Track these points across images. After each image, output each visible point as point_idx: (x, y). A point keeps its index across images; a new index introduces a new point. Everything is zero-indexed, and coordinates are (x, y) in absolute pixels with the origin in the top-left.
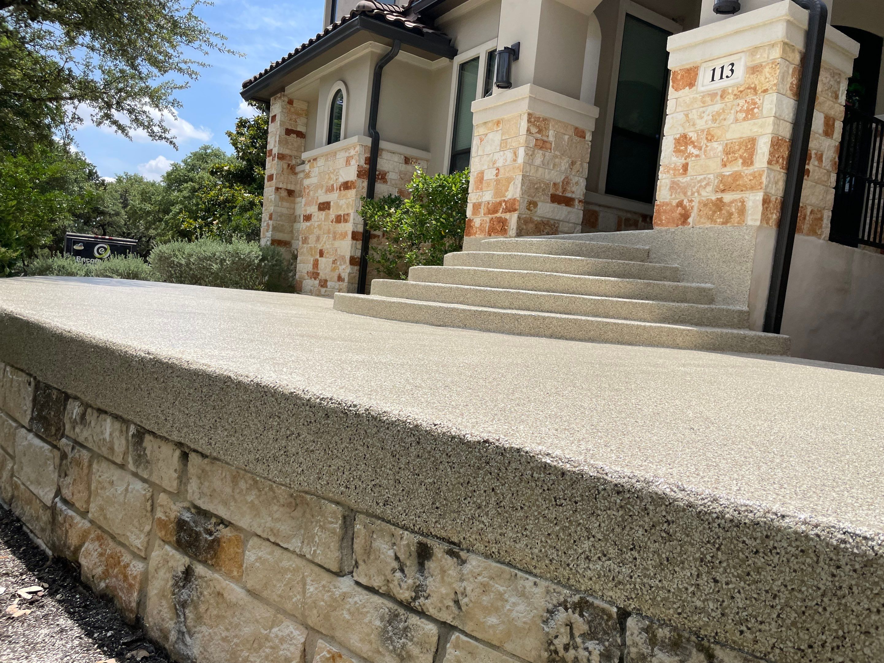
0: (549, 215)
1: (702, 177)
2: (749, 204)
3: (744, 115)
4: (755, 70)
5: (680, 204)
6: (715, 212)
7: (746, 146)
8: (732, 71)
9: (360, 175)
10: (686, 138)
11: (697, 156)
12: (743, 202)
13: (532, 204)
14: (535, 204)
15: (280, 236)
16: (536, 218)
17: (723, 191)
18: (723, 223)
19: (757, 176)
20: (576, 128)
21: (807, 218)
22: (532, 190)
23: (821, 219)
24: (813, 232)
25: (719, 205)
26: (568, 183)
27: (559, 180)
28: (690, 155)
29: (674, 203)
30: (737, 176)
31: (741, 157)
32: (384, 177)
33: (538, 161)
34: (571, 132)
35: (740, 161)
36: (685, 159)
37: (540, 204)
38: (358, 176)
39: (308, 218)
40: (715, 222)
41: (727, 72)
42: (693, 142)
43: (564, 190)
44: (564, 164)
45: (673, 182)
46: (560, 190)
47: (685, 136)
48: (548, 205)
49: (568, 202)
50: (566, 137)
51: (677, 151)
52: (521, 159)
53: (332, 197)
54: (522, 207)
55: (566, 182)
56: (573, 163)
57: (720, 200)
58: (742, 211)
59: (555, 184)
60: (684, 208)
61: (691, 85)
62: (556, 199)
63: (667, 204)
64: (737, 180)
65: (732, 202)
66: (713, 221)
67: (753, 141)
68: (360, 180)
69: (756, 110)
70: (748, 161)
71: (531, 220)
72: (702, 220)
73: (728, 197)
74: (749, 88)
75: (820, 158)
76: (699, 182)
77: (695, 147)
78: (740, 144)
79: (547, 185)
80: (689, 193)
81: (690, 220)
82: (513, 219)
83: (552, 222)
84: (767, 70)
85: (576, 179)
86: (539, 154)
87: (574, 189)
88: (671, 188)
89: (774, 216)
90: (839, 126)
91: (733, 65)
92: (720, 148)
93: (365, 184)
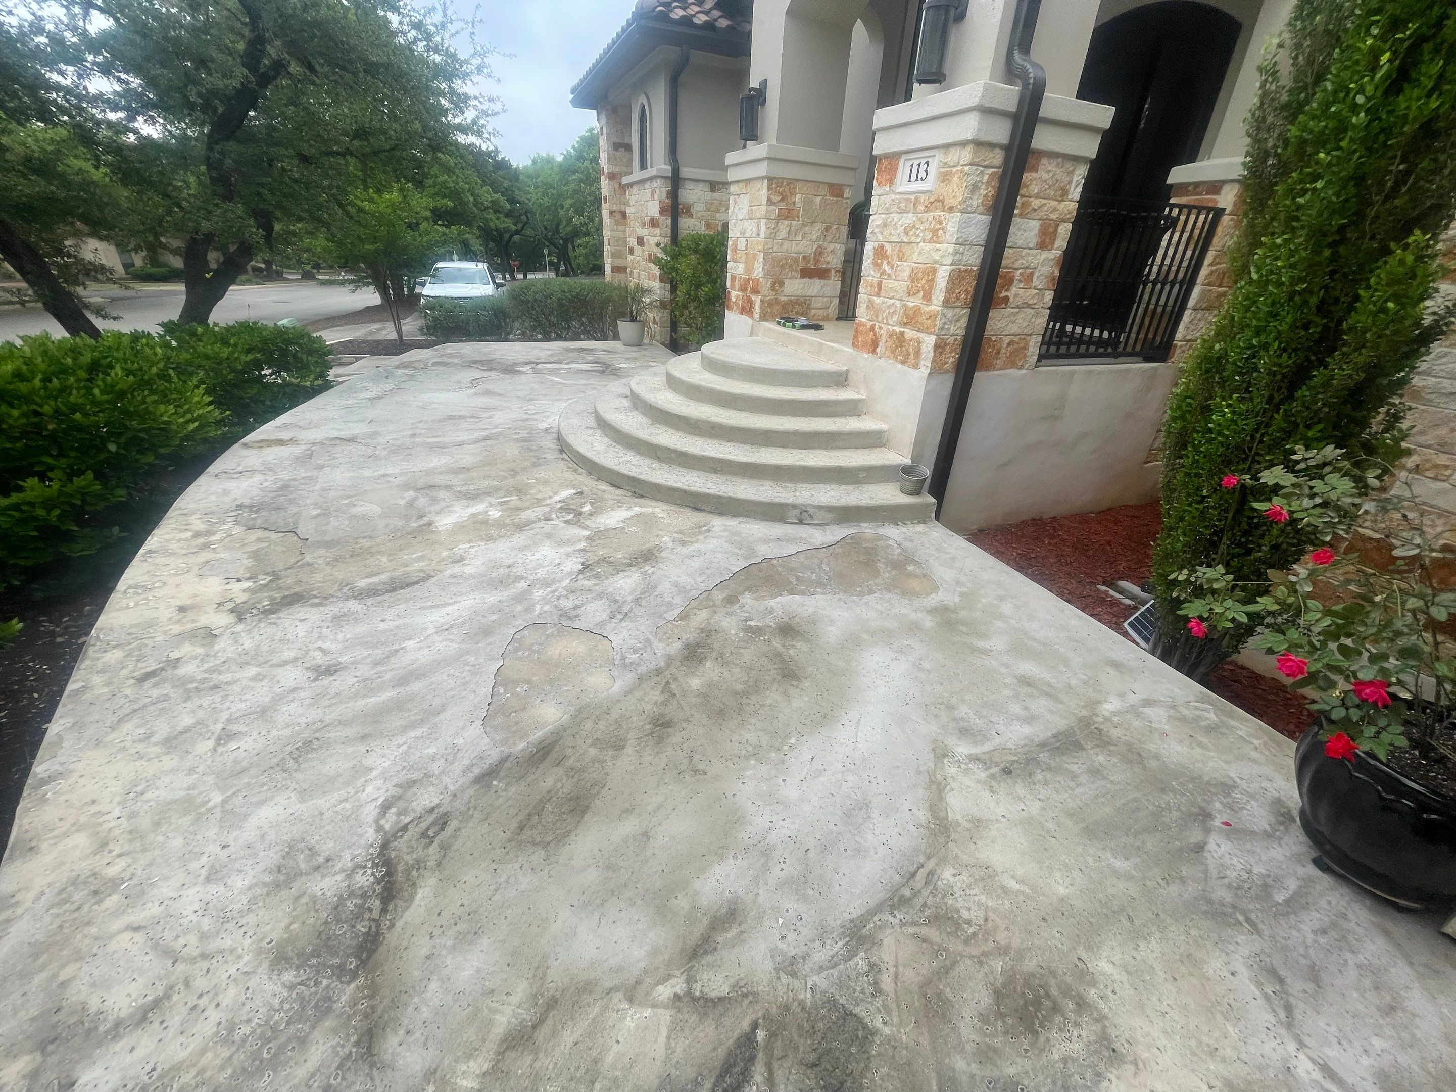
0: (798, 293)
1: (892, 301)
2: (924, 348)
3: (931, 235)
4: (945, 178)
5: (872, 328)
6: (897, 347)
7: (928, 276)
8: (926, 171)
9: (662, 212)
11: (889, 275)
12: (919, 343)
13: (777, 284)
14: (781, 284)
15: (619, 262)
16: (783, 298)
17: (905, 324)
18: (903, 363)
19: (932, 316)
20: (831, 186)
21: (1003, 351)
22: (777, 269)
23: (1025, 348)
24: (1012, 362)
25: (901, 340)
26: (821, 253)
27: (811, 249)
28: (883, 273)
29: (869, 324)
30: (917, 311)
31: (923, 288)
32: (688, 212)
33: (783, 234)
34: (824, 190)
35: (922, 294)
36: (880, 276)
37: (787, 282)
38: (661, 213)
39: (631, 251)
40: (897, 359)
41: (922, 174)
42: (887, 257)
43: (817, 261)
44: (816, 231)
45: (870, 301)
46: (812, 262)
47: (882, 248)
48: (798, 281)
49: (821, 274)
50: (818, 199)
51: (874, 263)
52: (762, 235)
53: (644, 232)
54: (765, 286)
55: (819, 253)
56: (827, 229)
57: (902, 334)
58: (918, 352)
59: (804, 257)
60: (875, 335)
61: (891, 182)
62: (807, 273)
63: (864, 325)
64: (917, 316)
65: (911, 340)
66: (896, 357)
67: (934, 271)
68: (663, 218)
69: (940, 232)
70: (927, 298)
71: (777, 302)
72: (887, 353)
73: (909, 333)
74: (939, 201)
75: (1029, 279)
76: (889, 307)
77: (888, 263)
78: (924, 272)
79: (796, 260)
80: (880, 319)
81: (878, 350)
82: (757, 300)
83: (802, 299)
84: (955, 179)
85: (831, 247)
86: (784, 226)
87: (828, 259)
88: (868, 305)
89: (952, 360)
90: (1065, 230)
91: (927, 163)
92: (907, 273)
93: (669, 221)
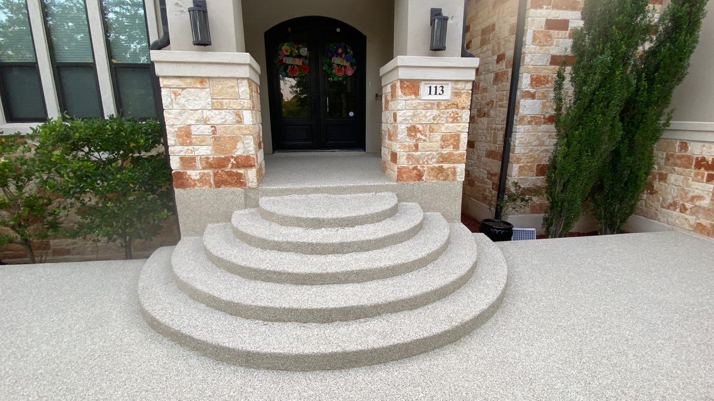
1: (429, 153)
2: (458, 170)
3: (452, 120)
4: (457, 94)
5: (415, 168)
6: (438, 174)
7: (455, 138)
8: (442, 91)
10: (415, 128)
11: (425, 141)
12: (454, 169)
13: (257, 157)
16: (258, 167)
17: (442, 162)
18: (444, 180)
19: (461, 155)
20: (257, 85)
25: (441, 169)
28: (419, 139)
29: (411, 167)
30: (450, 155)
31: (452, 144)
34: (256, 89)
35: (452, 146)
36: (416, 141)
40: (439, 179)
41: (439, 91)
42: (420, 131)
45: (409, 155)
46: (259, 138)
48: (259, 152)
51: (409, 135)
52: (247, 122)
54: (256, 160)
57: (441, 167)
58: (454, 173)
61: (415, 94)
62: (259, 146)
63: (406, 168)
64: (451, 157)
65: (448, 169)
66: (438, 179)
69: (459, 118)
70: (456, 147)
71: (258, 170)
72: (431, 178)
73: (445, 166)
74: (453, 104)
76: (427, 156)
77: (422, 134)
78: (451, 136)
80: (421, 162)
81: (424, 178)
82: (250, 173)
84: (464, 96)
86: (254, 114)
88: (408, 158)
91: (442, 87)
92: (439, 138)
